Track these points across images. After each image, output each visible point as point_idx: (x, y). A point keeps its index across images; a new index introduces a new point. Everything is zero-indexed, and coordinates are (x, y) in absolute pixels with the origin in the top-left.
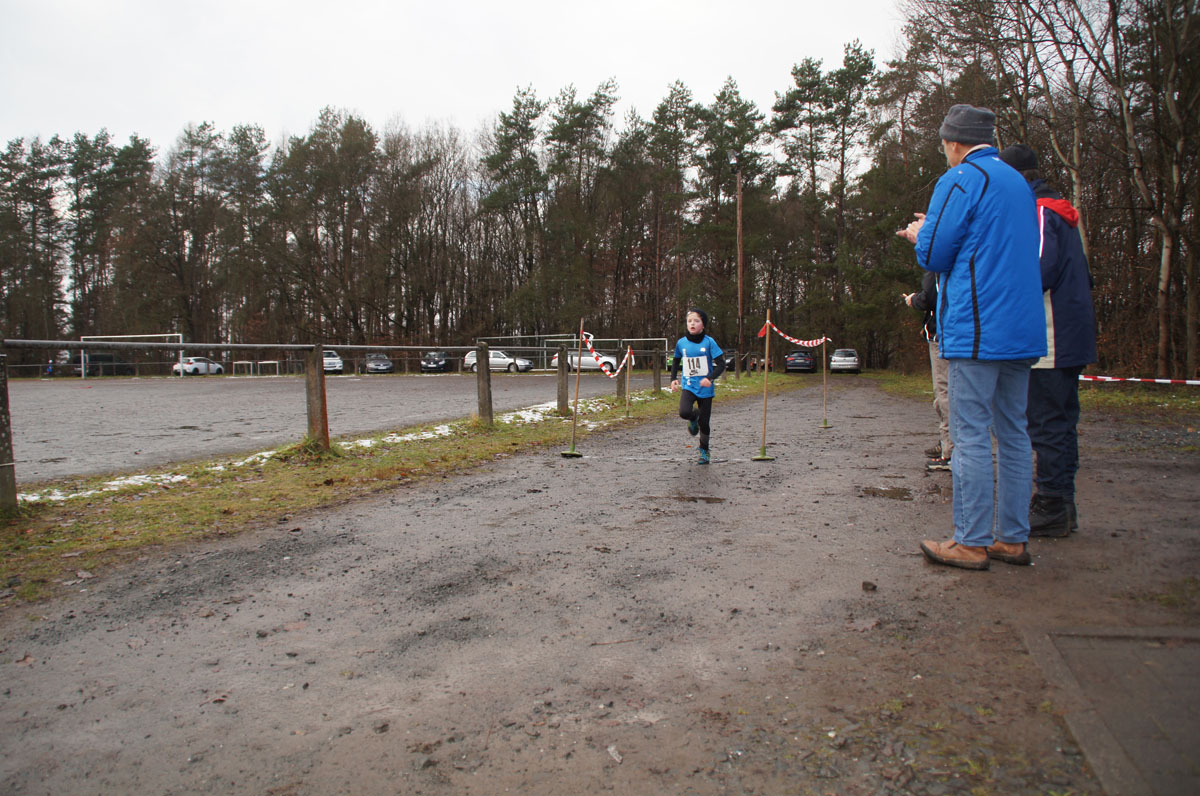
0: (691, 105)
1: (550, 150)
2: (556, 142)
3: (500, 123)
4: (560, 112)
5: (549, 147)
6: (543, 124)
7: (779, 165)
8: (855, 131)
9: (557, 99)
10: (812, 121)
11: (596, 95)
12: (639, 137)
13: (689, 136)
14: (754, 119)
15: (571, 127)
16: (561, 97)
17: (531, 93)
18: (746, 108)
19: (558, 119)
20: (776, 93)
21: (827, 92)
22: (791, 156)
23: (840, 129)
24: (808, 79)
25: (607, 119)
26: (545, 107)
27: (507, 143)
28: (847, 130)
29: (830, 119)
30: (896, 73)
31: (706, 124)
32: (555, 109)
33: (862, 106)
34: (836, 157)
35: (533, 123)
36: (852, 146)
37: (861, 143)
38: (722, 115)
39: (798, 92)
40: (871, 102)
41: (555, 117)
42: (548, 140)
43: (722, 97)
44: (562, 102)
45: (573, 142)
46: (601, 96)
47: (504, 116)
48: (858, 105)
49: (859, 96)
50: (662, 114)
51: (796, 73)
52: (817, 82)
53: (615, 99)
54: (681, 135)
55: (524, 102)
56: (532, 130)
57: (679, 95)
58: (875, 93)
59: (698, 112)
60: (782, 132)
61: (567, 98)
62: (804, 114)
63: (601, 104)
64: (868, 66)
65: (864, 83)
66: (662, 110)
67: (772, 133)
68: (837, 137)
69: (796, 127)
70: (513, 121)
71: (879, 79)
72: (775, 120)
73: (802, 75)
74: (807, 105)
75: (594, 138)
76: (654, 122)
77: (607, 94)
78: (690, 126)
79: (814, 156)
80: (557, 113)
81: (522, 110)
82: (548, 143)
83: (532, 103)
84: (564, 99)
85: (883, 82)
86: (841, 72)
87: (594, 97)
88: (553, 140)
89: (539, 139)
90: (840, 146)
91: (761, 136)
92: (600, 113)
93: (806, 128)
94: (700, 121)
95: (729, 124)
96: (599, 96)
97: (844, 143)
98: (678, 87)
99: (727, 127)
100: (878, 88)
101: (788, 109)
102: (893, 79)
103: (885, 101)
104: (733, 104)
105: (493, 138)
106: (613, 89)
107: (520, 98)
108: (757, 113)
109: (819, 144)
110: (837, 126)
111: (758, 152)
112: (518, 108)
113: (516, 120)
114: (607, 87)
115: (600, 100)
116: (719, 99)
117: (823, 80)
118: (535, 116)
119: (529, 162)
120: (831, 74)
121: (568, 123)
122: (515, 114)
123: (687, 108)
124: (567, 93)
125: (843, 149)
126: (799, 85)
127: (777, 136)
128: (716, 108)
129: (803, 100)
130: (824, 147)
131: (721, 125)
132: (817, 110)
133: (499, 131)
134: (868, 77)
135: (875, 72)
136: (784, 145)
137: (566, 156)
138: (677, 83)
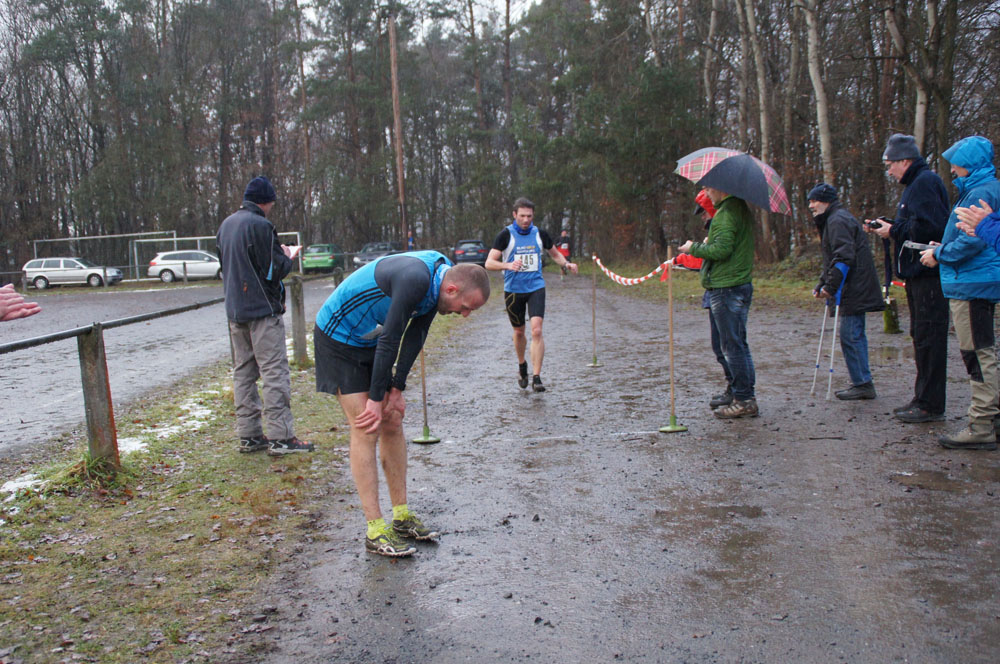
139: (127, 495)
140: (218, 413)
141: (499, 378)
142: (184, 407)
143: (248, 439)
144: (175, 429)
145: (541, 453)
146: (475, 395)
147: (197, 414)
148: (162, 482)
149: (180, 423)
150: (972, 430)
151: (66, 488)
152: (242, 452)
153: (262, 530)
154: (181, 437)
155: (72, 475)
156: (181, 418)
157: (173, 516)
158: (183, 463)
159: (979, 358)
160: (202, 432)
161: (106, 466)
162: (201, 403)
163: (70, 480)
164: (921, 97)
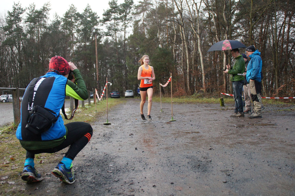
0: (76, 12)
1: (27, 25)
2: (29, 23)
3: (7, 15)
4: (30, 12)
5: (26, 24)
6: (24, 16)
7: (105, 33)
8: (129, 22)
9: (28, 8)
10: (115, 19)
11: (43, 7)
12: (58, 23)
13: (76, 22)
14: (96, 18)
15: (34, 18)
16: (30, 7)
17: (19, 5)
18: (93, 14)
19: (30, 15)
20: (104, 10)
21: (120, 10)
22: (109, 30)
23: (124, 22)
24: (114, 8)
25: (47, 15)
26: (25, 10)
27: (10, 23)
28: (126, 22)
29: (121, 18)
30: (141, 5)
31: (81, 19)
32: (28, 11)
33: (131, 15)
34: (123, 31)
35: (21, 16)
36: (128, 27)
37: (131, 26)
38: (86, 16)
39: (111, 10)
40: (133, 14)
41: (28, 14)
42: (26, 22)
44: (30, 9)
45: (35, 23)
46: (45, 8)
47: (9, 13)
48: (129, 14)
49: (130, 12)
50: (67, 15)
51: (110, 4)
52: (116, 7)
53: (50, 9)
54: (73, 22)
55: (17, 8)
56: (20, 18)
57: (72, 9)
58: (135, 11)
59: (78, 14)
60: (106, 22)
61: (32, 7)
62: (113, 17)
63: (45, 10)
64: (132, 2)
65: (131, 8)
66: (67, 14)
67: (103, 22)
68: (123, 24)
69: (110, 21)
70: (13, 14)
71: (136, 7)
72: (104, 18)
73: (112, 4)
74: (113, 14)
75: (42, 22)
76: (64, 18)
77: (47, 7)
78: (76, 19)
79: (116, 30)
80: (29, 13)
81: (16, 11)
82: (26, 23)
83: (20, 9)
84: (31, 8)
85: (137, 7)
86: (124, 4)
87: (42, 8)
88: (28, 22)
89: (23, 21)
90: (124, 27)
91: (100, 23)
92: (45, 14)
93: (113, 21)
94: (79, 18)
95: (89, 19)
96: (44, 8)
97: (125, 26)
98: (72, 6)
99: (88, 20)
100: (136, 10)
101: (108, 15)
102: (140, 7)
103: (137, 14)
104: (90, 12)
105: (5, 20)
106: (49, 5)
107: (15, 6)
108: (97, 16)
109: (118, 27)
110: (123, 21)
111: (99, 28)
112: (15, 10)
113: (14, 14)
114: (47, 5)
115: (44, 9)
116: (85, 11)
117: (119, 6)
118: (21, 13)
119: (19, 30)
120: (121, 4)
121: (33, 16)
122: (14, 12)
123: (75, 13)
124: (32, 6)
125: (125, 29)
126: (111, 8)
127: (104, 24)
128: (84, 14)
129: (112, 12)
130: (119, 27)
131: (86, 19)
132: (116, 15)
133: (7, 17)
134: (132, 6)
135: (134, 4)
136: (107, 27)
137: (33, 28)
138: (72, 5)
159: (258, 96)
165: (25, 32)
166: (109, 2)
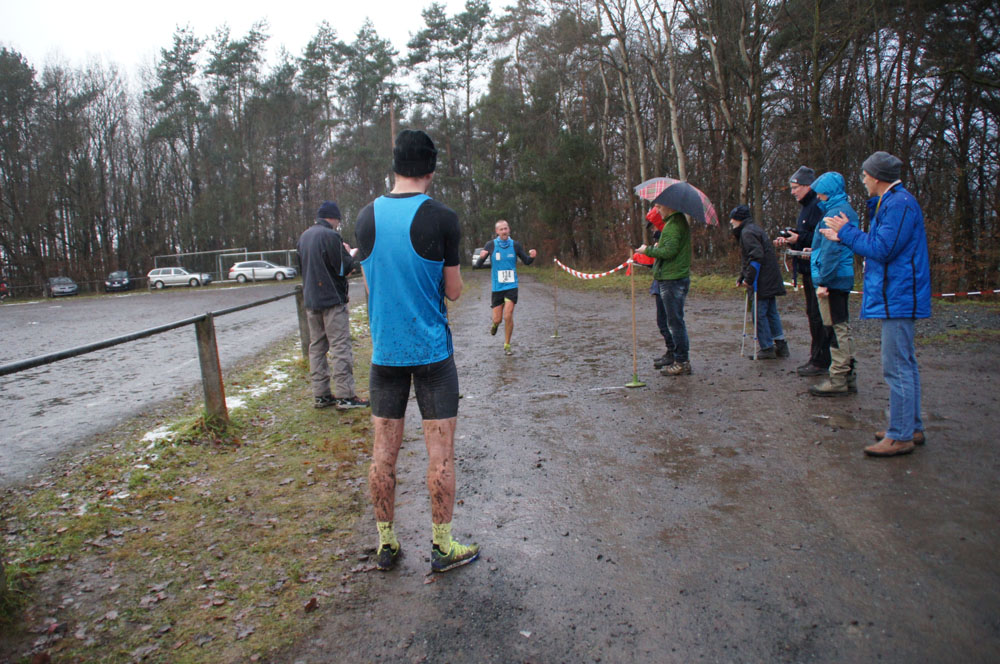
0: (336, 42)
1: (209, 83)
2: (214, 76)
3: (161, 58)
4: (217, 48)
5: (207, 80)
6: (202, 59)
7: (415, 94)
8: (478, 65)
9: (213, 37)
10: (441, 56)
11: (251, 33)
12: (289, 71)
13: (336, 69)
14: (390, 54)
15: (228, 62)
16: (216, 35)
17: (189, 30)
18: (382, 44)
19: (216, 55)
20: (410, 33)
21: (453, 32)
22: (424, 86)
23: (465, 63)
24: (437, 25)
25: (260, 53)
26: (203, 44)
27: (168, 77)
28: (471, 64)
29: (457, 54)
30: (510, 16)
31: (350, 59)
32: (212, 45)
33: (484, 43)
34: (463, 87)
35: (193, 58)
36: (476, 77)
37: (484, 75)
38: (362, 50)
39: (429, 31)
40: (490, 40)
41: (212, 53)
42: (207, 73)
43: (362, 35)
44: (218, 39)
45: (230, 75)
46: (255, 34)
47: (165, 54)
48: (479, 43)
49: (480, 35)
50: (313, 51)
51: (428, 15)
52: (443, 24)
53: (268, 37)
54: (328, 69)
55: (183, 39)
56: (192, 64)
57: (326, 33)
58: (493, 32)
59: (341, 48)
60: (417, 65)
61: (222, 35)
62: (434, 50)
63: (256, 41)
64: (486, 10)
65: (482, 24)
66: (312, 47)
67: (407, 66)
68: (464, 70)
69: (426, 61)
70: (173, 56)
71: (496, 21)
72: (410, 55)
73: (431, 16)
74: (435, 42)
75: (248, 72)
76: (304, 58)
77: (260, 32)
78: (336, 60)
79: (444, 86)
80: (214, 49)
81: (182, 46)
82: (206, 77)
83: (191, 40)
84: (219, 36)
85: (500, 23)
86: (464, 15)
87: (248, 35)
88: (210, 72)
89: (199, 72)
90: (465, 77)
91: (399, 69)
92: (254, 49)
93: (434, 63)
94: (344, 57)
95: (370, 58)
96: (253, 34)
97: (469, 76)
98: (325, 27)
99: (368, 62)
100: (496, 29)
101: (421, 43)
102: (508, 21)
103: (502, 40)
104: (372, 41)
105: (155, 72)
106: (266, 27)
107: (180, 35)
108: (393, 49)
109: (450, 76)
110: (463, 61)
111: (397, 83)
112: (178, 44)
113: (177, 56)
114: (260, 26)
115: (254, 38)
116: (359, 36)
117: (449, 21)
118: (194, 52)
119: (190, 95)
120: (456, 16)
121: (225, 58)
122: (176, 49)
123: (334, 45)
124: (222, 30)
125: (468, 81)
126: (429, 25)
127: (412, 69)
128: (357, 46)
129: (432, 38)
130: (453, 78)
131: (363, 59)
132: (444, 46)
133: (160, 65)
134: (486, 19)
135: (491, 15)
136: (419, 77)
137: (226, 88)
138: (324, 23)
139: (236, 444)
140: (293, 377)
141: (491, 347)
142: (268, 372)
143: (321, 397)
144: (264, 390)
145: (544, 405)
146: (477, 361)
147: (278, 377)
148: (260, 432)
149: (266, 385)
150: (832, 383)
151: (191, 438)
152: (316, 407)
153: (346, 474)
154: (269, 397)
155: (194, 428)
156: (266, 381)
157: (273, 461)
158: (273, 417)
159: (836, 330)
160: (283, 392)
161: (219, 421)
162: (279, 369)
163: (193, 432)
164: (744, 156)
165: (204, 99)
166: (424, 11)
